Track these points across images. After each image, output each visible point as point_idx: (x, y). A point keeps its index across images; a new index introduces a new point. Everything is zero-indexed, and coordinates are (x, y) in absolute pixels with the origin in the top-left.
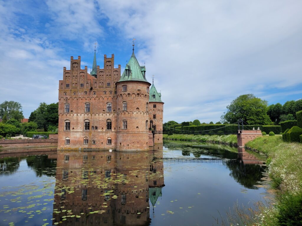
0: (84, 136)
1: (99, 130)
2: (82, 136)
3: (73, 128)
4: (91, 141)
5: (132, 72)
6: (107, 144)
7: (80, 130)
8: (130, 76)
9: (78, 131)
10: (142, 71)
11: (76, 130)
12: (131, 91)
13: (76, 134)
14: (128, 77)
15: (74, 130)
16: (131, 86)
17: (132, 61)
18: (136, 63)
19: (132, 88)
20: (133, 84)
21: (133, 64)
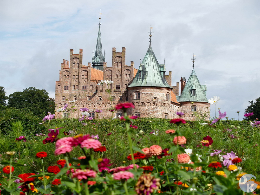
5: (147, 74)
8: (145, 79)
10: (161, 72)
12: (145, 100)
14: (142, 80)
16: (145, 93)
17: (149, 57)
18: (153, 60)
19: (147, 96)
20: (147, 91)
21: (150, 62)
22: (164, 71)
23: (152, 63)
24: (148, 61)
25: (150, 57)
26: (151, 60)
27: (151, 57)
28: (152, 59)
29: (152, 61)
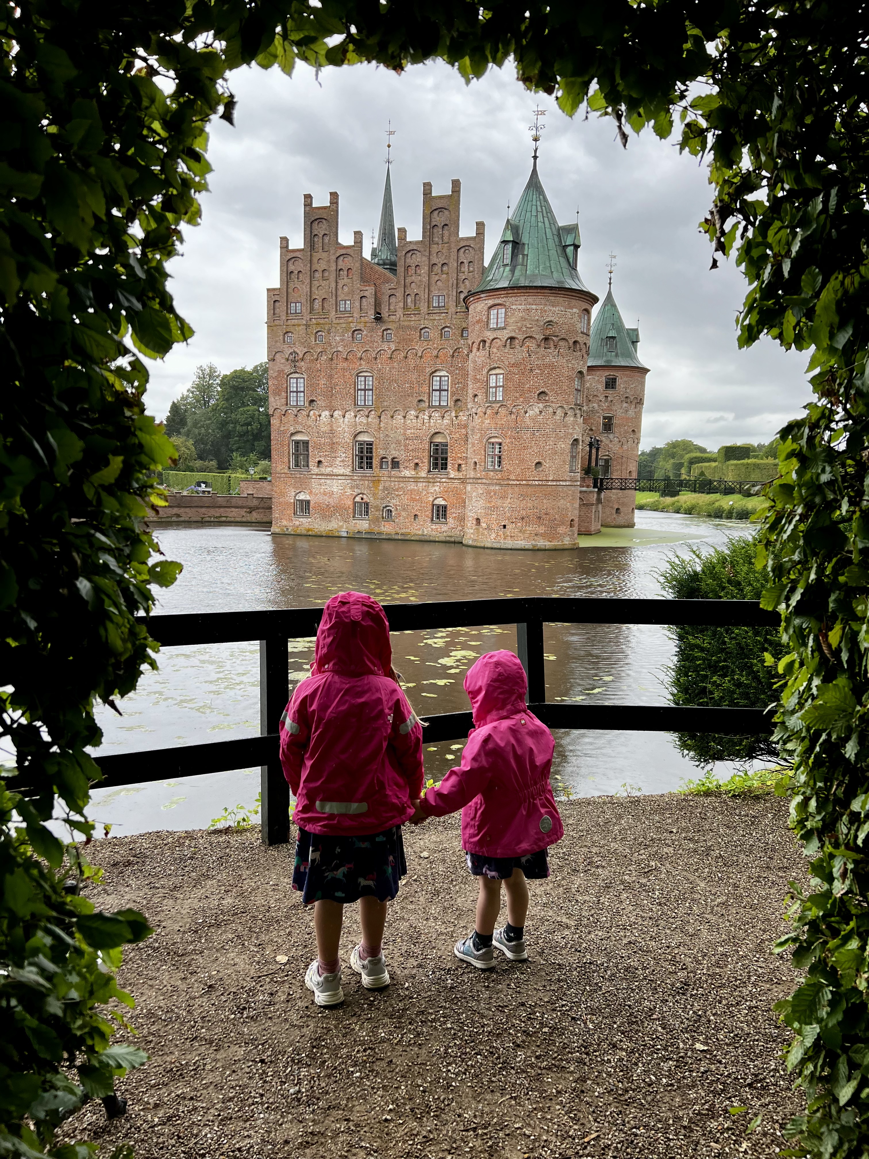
0: (357, 491)
1: (407, 473)
2: (349, 492)
3: (320, 462)
4: (377, 508)
5: (526, 253)
6: (432, 520)
7: (341, 471)
8: (519, 268)
9: (336, 471)
10: (565, 247)
11: (328, 470)
12: (520, 329)
13: (328, 482)
14: (513, 270)
15: (323, 470)
16: (520, 307)
17: (530, 204)
18: (542, 212)
19: (526, 317)
20: (529, 300)
21: (533, 218)
22: (577, 243)
23: (540, 219)
24: (528, 214)
25: (534, 203)
26: (537, 212)
27: (538, 203)
28: (539, 209)
29: (540, 215)
